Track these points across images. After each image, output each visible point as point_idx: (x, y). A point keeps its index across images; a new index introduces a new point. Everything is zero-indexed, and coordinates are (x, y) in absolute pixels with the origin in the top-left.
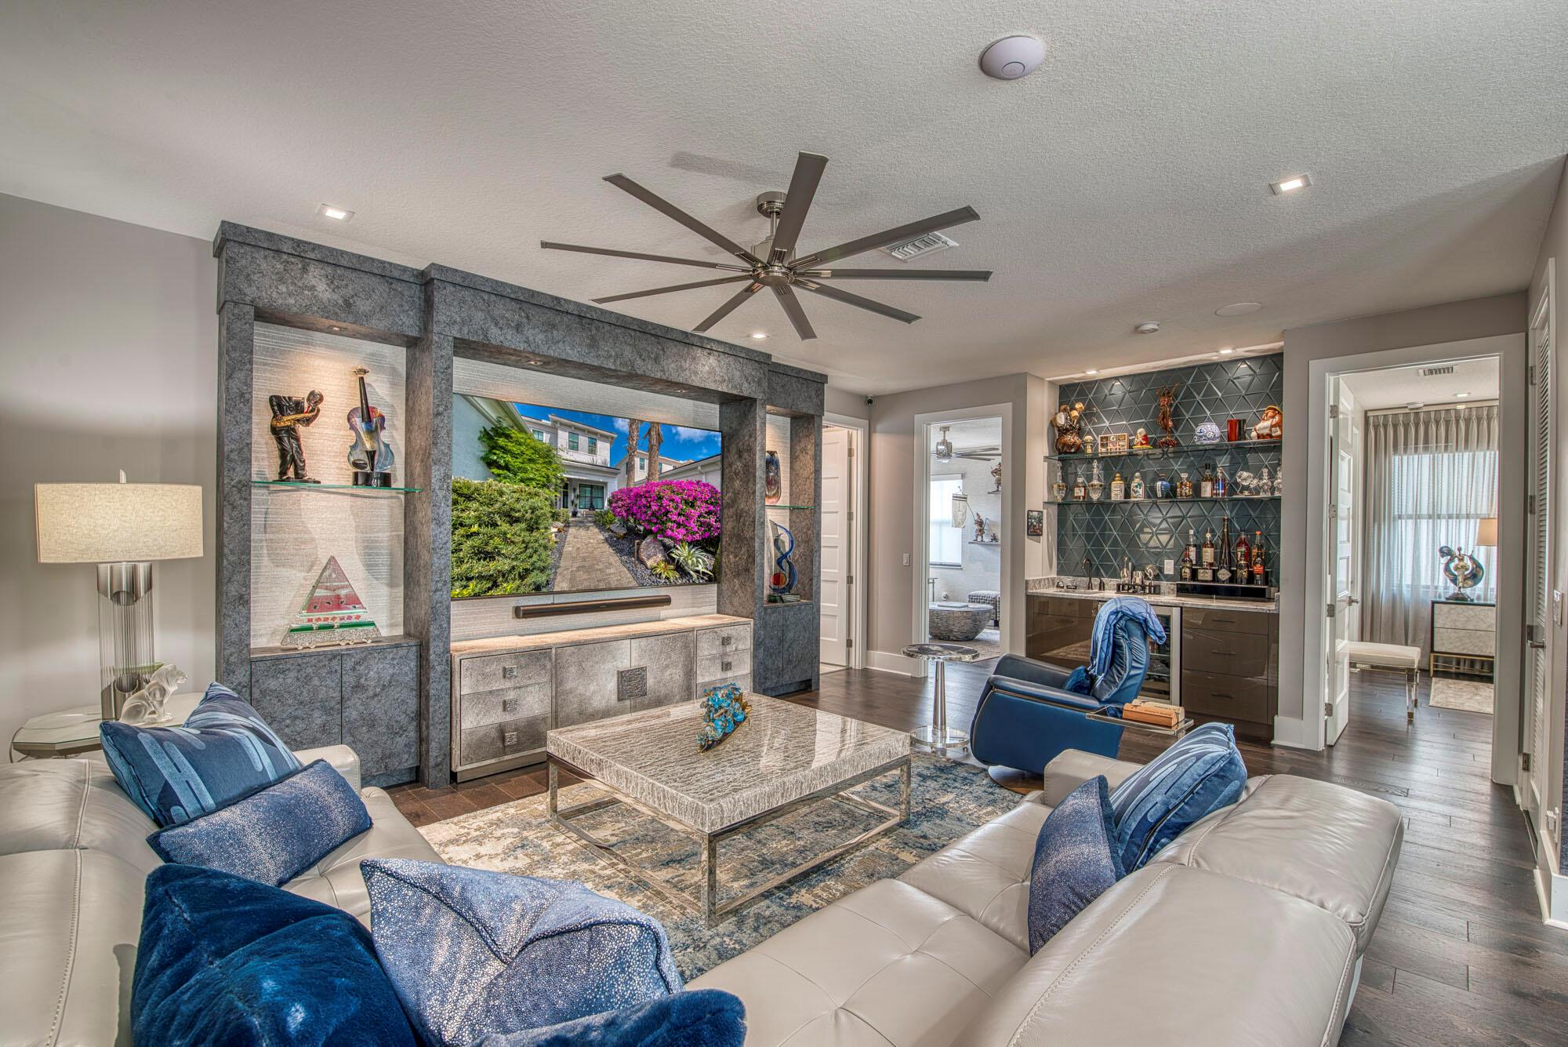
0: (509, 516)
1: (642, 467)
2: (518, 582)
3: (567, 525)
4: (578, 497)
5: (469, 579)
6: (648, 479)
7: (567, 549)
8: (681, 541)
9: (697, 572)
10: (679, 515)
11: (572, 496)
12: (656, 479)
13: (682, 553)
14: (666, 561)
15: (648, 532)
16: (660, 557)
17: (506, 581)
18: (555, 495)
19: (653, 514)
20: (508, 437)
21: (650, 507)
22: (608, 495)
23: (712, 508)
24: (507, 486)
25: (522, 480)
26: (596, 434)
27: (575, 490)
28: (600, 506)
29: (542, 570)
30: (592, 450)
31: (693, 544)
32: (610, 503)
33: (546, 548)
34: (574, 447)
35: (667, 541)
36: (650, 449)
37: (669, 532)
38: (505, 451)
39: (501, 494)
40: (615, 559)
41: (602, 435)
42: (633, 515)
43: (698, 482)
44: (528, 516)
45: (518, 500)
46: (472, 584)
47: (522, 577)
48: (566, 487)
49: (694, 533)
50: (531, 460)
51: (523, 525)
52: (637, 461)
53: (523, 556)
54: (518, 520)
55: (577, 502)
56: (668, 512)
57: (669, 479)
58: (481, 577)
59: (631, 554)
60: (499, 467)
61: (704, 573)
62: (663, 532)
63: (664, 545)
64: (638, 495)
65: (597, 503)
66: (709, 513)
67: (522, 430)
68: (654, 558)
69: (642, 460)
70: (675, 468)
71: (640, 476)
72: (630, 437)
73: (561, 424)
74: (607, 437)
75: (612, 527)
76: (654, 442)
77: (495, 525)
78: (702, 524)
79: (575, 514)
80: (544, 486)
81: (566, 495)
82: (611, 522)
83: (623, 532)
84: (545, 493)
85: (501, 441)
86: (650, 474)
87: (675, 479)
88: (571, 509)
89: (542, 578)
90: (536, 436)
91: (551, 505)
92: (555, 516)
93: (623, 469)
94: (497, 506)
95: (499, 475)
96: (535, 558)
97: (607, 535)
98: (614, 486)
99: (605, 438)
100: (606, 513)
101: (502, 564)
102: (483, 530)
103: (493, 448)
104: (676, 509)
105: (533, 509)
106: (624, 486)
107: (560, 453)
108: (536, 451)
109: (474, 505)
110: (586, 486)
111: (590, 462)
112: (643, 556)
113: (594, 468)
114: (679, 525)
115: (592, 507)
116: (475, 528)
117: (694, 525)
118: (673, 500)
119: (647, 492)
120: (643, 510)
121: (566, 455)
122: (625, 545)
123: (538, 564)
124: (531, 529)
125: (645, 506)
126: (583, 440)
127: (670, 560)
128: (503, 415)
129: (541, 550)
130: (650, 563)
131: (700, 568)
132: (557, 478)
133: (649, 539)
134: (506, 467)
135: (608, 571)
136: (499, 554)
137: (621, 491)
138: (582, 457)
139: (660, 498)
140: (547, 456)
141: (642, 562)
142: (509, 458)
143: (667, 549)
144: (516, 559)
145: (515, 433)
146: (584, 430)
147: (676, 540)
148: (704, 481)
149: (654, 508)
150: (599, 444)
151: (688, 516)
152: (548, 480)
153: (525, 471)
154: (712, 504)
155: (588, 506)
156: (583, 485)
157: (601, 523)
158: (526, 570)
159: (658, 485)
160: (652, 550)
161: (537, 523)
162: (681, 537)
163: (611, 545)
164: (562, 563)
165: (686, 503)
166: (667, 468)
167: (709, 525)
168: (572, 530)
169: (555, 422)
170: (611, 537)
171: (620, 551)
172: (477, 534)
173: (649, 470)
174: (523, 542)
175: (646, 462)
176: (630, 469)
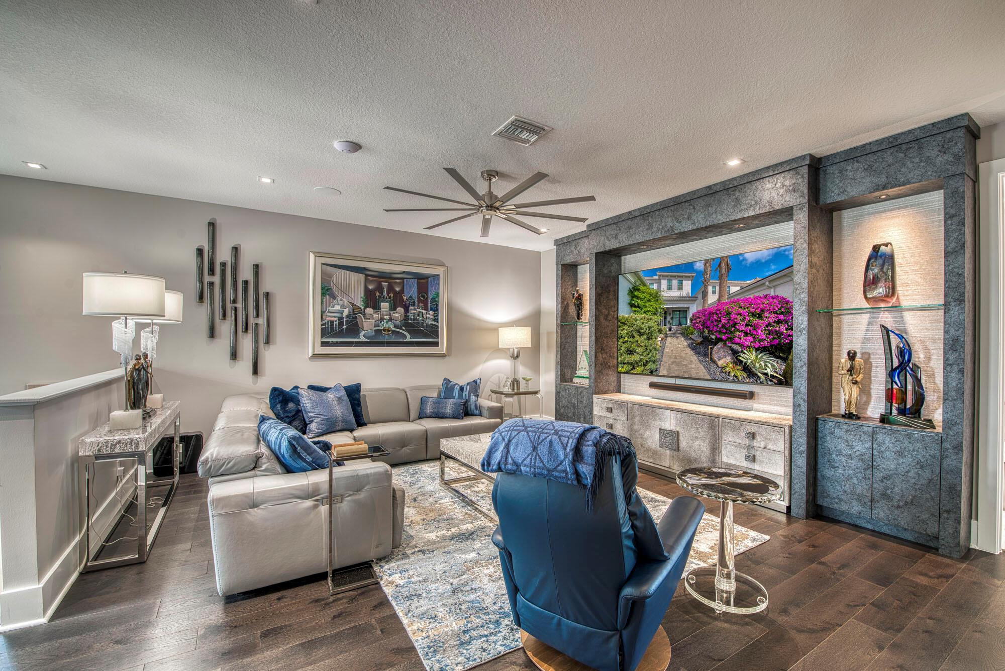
0: (639, 332)
1: (714, 293)
2: (643, 367)
3: (666, 336)
4: (672, 318)
5: (624, 364)
6: (719, 300)
7: (666, 350)
8: (749, 347)
9: (766, 374)
10: (746, 325)
11: (669, 318)
12: (725, 299)
13: (749, 357)
14: (734, 362)
15: (719, 340)
16: (729, 359)
17: (638, 366)
18: (657, 318)
19: (723, 326)
20: (638, 290)
21: (720, 321)
22: (690, 316)
23: (782, 317)
24: (639, 316)
25: (644, 313)
26: (682, 277)
27: (670, 314)
28: (685, 323)
29: (654, 362)
30: (680, 288)
31: (761, 349)
32: (691, 320)
33: (655, 349)
34: (670, 288)
35: (736, 347)
36: (720, 278)
37: (737, 340)
38: (638, 298)
39: (636, 320)
40: (694, 358)
41: (686, 277)
42: (707, 327)
43: (765, 296)
44: (647, 331)
45: (643, 323)
46: (625, 366)
47: (645, 365)
48: (665, 313)
49: (762, 340)
50: (649, 301)
51: (645, 337)
52: (710, 289)
53: (645, 354)
54: (642, 334)
55: (671, 322)
56: (736, 323)
57: (736, 298)
58: (628, 363)
59: (706, 355)
60: (636, 307)
61: (772, 376)
62: (732, 340)
63: (732, 350)
64: (711, 314)
65: (683, 321)
66: (779, 322)
67: (644, 285)
68: (724, 360)
69: (714, 287)
70: (742, 288)
71: (712, 299)
72: (705, 272)
73: (663, 276)
74: (689, 277)
75: (693, 337)
76: (724, 271)
77: (634, 337)
78: (770, 332)
79: (670, 329)
80: (655, 314)
81: (665, 318)
82: (692, 333)
83: (700, 340)
84: (655, 318)
85: (636, 293)
86: (720, 296)
87: (742, 297)
88: (668, 326)
89: (653, 367)
90: (651, 287)
91: (658, 325)
92: (660, 331)
93: (700, 296)
94: (634, 327)
95: (635, 311)
96: (650, 355)
97: (689, 342)
98: (694, 309)
99: (687, 278)
100: (689, 327)
101: (636, 357)
102: (629, 339)
103: (633, 297)
104: (743, 320)
105: (650, 328)
106: (700, 308)
107: (663, 293)
108: (651, 295)
109: (626, 327)
110: (676, 311)
111: (679, 295)
112: (715, 358)
113: (682, 299)
114: (746, 334)
115: (680, 324)
116: (626, 339)
117: (761, 333)
118: (740, 314)
119: (717, 310)
120: (715, 323)
121: (666, 294)
122: (702, 349)
123: (652, 358)
124: (649, 339)
125: (717, 321)
126: (675, 283)
127: (738, 362)
128: (637, 279)
129: (653, 351)
130: (721, 363)
131: (769, 371)
132: (661, 308)
133: (720, 345)
134: (638, 307)
135: (690, 366)
136: (635, 352)
137: (698, 312)
138: (675, 293)
139: (729, 313)
140: (656, 296)
141: (714, 362)
142: (639, 301)
143: (735, 353)
144: (642, 355)
145: (642, 288)
146: (674, 276)
147: (743, 346)
148: (772, 294)
149: (724, 321)
150: (684, 282)
151: (756, 327)
152: (657, 311)
153: (646, 307)
154: (782, 313)
155: (678, 324)
156: (675, 310)
157: (686, 334)
158: (647, 361)
159: (726, 304)
160: (722, 353)
161: (651, 335)
162: (748, 343)
163: (692, 349)
164: (664, 359)
165: (753, 315)
166: (734, 289)
167: (779, 334)
168: (669, 339)
169: (660, 276)
170: (692, 343)
171: (698, 353)
172: (627, 341)
173: (720, 293)
174: (645, 346)
175: (718, 288)
176: (705, 295)
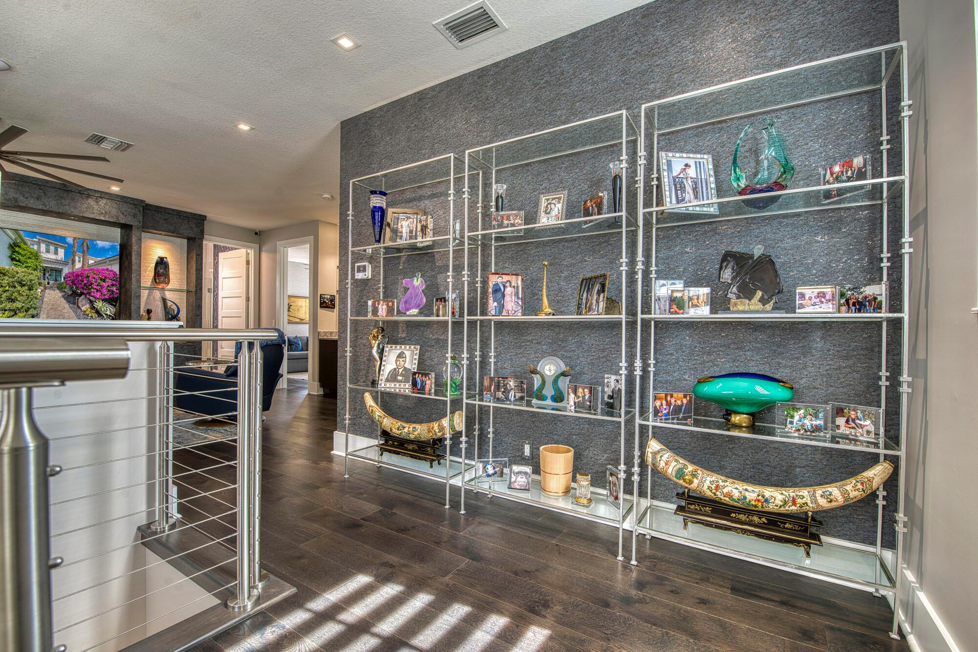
0: (21, 283)
1: (79, 261)
2: (25, 313)
3: (45, 288)
4: (50, 275)
5: (5, 310)
6: (82, 267)
7: (45, 299)
8: (99, 299)
9: (107, 314)
10: (98, 285)
11: (47, 275)
12: (86, 267)
13: (99, 304)
14: (91, 308)
15: (82, 294)
16: (88, 306)
17: (20, 312)
18: (39, 274)
19: (85, 284)
20: (19, 247)
21: (83, 281)
22: (63, 275)
23: (114, 283)
24: (19, 269)
25: (26, 267)
26: (58, 245)
27: (48, 272)
28: (59, 280)
29: (35, 308)
30: (56, 253)
31: (104, 300)
32: (64, 278)
33: (36, 298)
34: (48, 251)
35: (92, 298)
36: (83, 252)
37: (93, 294)
38: (19, 254)
39: (17, 273)
40: (67, 305)
41: (60, 246)
42: (75, 284)
43: (107, 269)
44: (29, 283)
45: (24, 276)
46: (7, 312)
47: (26, 311)
48: (44, 270)
49: (105, 295)
50: (29, 258)
51: (27, 288)
52: (77, 258)
53: (26, 302)
54: (24, 285)
55: (49, 277)
56: (92, 284)
57: (92, 267)
58: (10, 310)
59: (74, 304)
60: (16, 261)
61: (110, 316)
62: (90, 294)
63: (90, 300)
64: (78, 275)
65: (59, 279)
66: (113, 285)
67: (25, 244)
68: (86, 307)
69: (79, 258)
70: (95, 262)
71: (78, 265)
72: (73, 246)
73: (42, 240)
74: (63, 246)
75: (65, 290)
76: (85, 248)
77: (15, 287)
78: (109, 291)
79: (48, 283)
80: (35, 270)
81: (44, 274)
82: (65, 288)
83: (70, 293)
84: (35, 273)
85: (17, 249)
86: (83, 265)
87: (95, 267)
88: (47, 281)
89: (35, 312)
90: (31, 246)
91: (38, 279)
92: (40, 284)
93: (70, 262)
94: (16, 278)
95: (16, 264)
96: (32, 302)
97: (63, 294)
98: (66, 270)
99: (62, 247)
100: (63, 283)
101: (18, 305)
102: (10, 289)
103: (14, 252)
104: (96, 282)
105: (31, 281)
106: (71, 271)
107: (42, 254)
108: (31, 253)
109: (7, 278)
110: (53, 270)
111: (55, 259)
112: (80, 305)
113: (57, 262)
114: (97, 291)
115: (56, 280)
116: (7, 288)
117: (105, 291)
118: (94, 278)
119: (82, 273)
120: (81, 282)
121: (44, 255)
122: (72, 299)
123: (33, 306)
124: (30, 289)
125: (81, 280)
126: (52, 248)
127: (93, 308)
128: (17, 237)
129: (34, 299)
130: (83, 308)
131: (108, 313)
132: (40, 266)
133: (83, 297)
134: (19, 261)
135: (64, 311)
136: (17, 300)
137: (70, 273)
138: (52, 256)
139: (88, 277)
140: (36, 256)
141: (79, 308)
142: (20, 257)
143: (91, 302)
144: (24, 303)
145: (22, 245)
146: (52, 243)
147: (96, 298)
148: (110, 269)
149: (85, 282)
150: (59, 250)
151: (102, 286)
152: (37, 267)
153: (27, 263)
154: (114, 280)
155: (54, 279)
156: (52, 269)
157: (60, 288)
158: (28, 308)
159: (87, 270)
160: (84, 302)
161: (32, 287)
162: (98, 296)
163: (65, 299)
164: (43, 306)
165: (101, 279)
166: (91, 262)
167: (113, 291)
168: (47, 291)
169: (39, 239)
170: (65, 295)
171: (69, 302)
172: (7, 291)
173: (83, 262)
174: (27, 295)
175: (81, 259)
176: (73, 262)
